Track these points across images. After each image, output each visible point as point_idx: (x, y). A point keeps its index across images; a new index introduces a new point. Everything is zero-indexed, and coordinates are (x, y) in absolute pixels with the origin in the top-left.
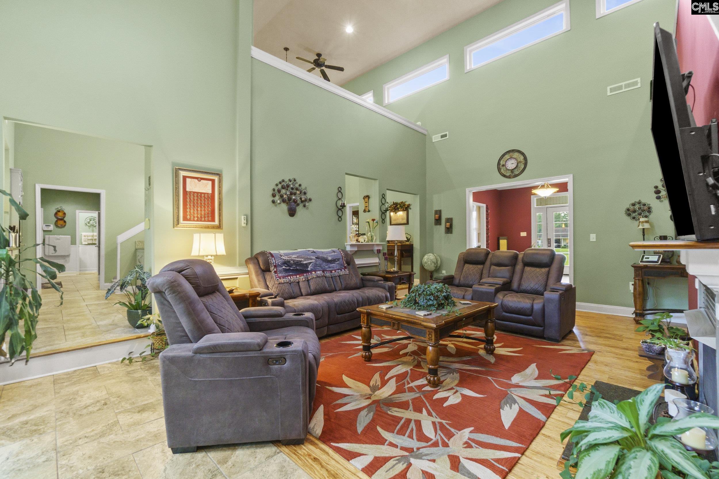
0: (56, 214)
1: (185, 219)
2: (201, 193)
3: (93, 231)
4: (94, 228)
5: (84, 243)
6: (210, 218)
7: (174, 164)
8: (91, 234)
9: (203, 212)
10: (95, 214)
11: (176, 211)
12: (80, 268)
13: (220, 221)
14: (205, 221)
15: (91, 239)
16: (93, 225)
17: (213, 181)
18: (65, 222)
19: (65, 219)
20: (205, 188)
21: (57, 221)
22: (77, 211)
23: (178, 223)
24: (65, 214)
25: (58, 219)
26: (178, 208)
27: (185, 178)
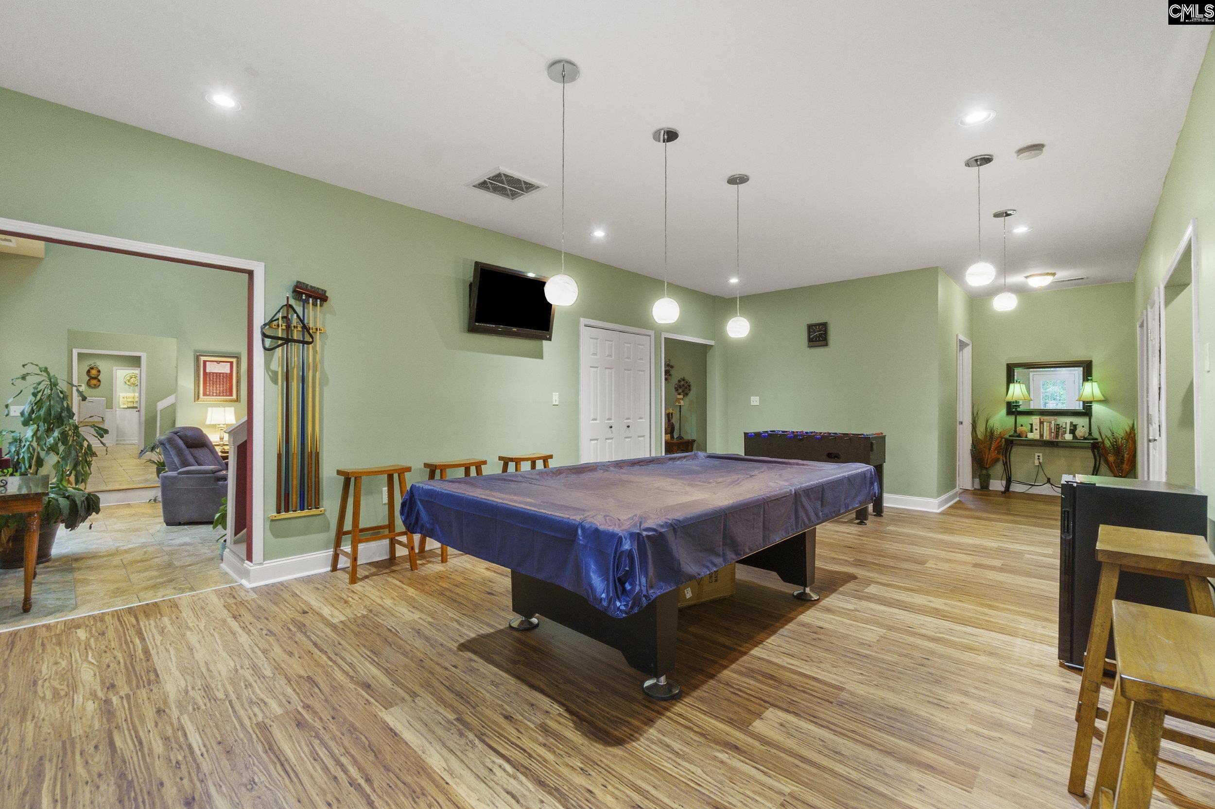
0: (88, 372)
1: (205, 394)
2: (220, 373)
3: (134, 392)
4: (136, 388)
5: (122, 406)
6: (228, 393)
7: (195, 351)
8: (132, 395)
9: (221, 389)
10: (136, 371)
11: (197, 388)
12: (117, 437)
13: (237, 396)
14: (223, 396)
15: (131, 402)
16: (134, 384)
17: (231, 363)
18: (99, 381)
19: (99, 378)
20: (225, 369)
21: (89, 380)
22: (114, 368)
23: (198, 398)
24: (99, 371)
25: (92, 378)
26: (199, 386)
27: (205, 362)
